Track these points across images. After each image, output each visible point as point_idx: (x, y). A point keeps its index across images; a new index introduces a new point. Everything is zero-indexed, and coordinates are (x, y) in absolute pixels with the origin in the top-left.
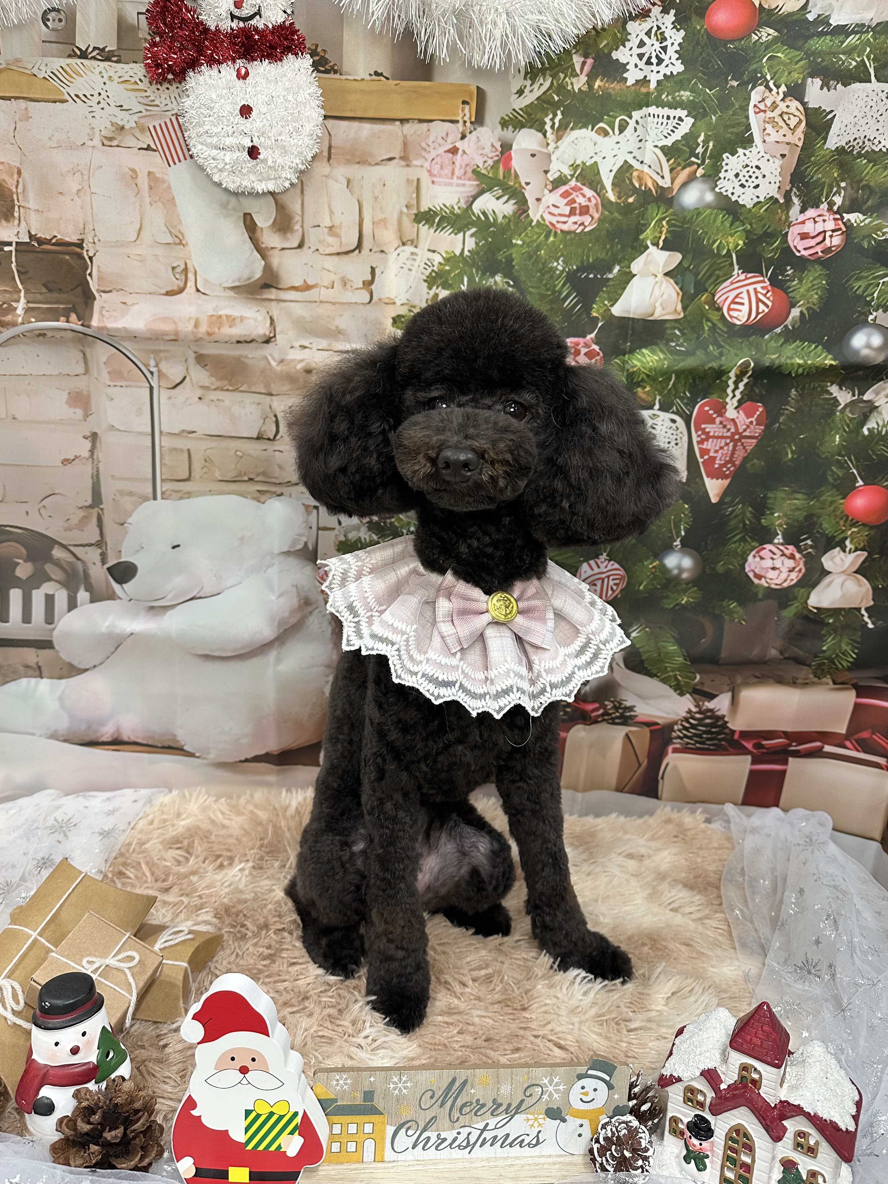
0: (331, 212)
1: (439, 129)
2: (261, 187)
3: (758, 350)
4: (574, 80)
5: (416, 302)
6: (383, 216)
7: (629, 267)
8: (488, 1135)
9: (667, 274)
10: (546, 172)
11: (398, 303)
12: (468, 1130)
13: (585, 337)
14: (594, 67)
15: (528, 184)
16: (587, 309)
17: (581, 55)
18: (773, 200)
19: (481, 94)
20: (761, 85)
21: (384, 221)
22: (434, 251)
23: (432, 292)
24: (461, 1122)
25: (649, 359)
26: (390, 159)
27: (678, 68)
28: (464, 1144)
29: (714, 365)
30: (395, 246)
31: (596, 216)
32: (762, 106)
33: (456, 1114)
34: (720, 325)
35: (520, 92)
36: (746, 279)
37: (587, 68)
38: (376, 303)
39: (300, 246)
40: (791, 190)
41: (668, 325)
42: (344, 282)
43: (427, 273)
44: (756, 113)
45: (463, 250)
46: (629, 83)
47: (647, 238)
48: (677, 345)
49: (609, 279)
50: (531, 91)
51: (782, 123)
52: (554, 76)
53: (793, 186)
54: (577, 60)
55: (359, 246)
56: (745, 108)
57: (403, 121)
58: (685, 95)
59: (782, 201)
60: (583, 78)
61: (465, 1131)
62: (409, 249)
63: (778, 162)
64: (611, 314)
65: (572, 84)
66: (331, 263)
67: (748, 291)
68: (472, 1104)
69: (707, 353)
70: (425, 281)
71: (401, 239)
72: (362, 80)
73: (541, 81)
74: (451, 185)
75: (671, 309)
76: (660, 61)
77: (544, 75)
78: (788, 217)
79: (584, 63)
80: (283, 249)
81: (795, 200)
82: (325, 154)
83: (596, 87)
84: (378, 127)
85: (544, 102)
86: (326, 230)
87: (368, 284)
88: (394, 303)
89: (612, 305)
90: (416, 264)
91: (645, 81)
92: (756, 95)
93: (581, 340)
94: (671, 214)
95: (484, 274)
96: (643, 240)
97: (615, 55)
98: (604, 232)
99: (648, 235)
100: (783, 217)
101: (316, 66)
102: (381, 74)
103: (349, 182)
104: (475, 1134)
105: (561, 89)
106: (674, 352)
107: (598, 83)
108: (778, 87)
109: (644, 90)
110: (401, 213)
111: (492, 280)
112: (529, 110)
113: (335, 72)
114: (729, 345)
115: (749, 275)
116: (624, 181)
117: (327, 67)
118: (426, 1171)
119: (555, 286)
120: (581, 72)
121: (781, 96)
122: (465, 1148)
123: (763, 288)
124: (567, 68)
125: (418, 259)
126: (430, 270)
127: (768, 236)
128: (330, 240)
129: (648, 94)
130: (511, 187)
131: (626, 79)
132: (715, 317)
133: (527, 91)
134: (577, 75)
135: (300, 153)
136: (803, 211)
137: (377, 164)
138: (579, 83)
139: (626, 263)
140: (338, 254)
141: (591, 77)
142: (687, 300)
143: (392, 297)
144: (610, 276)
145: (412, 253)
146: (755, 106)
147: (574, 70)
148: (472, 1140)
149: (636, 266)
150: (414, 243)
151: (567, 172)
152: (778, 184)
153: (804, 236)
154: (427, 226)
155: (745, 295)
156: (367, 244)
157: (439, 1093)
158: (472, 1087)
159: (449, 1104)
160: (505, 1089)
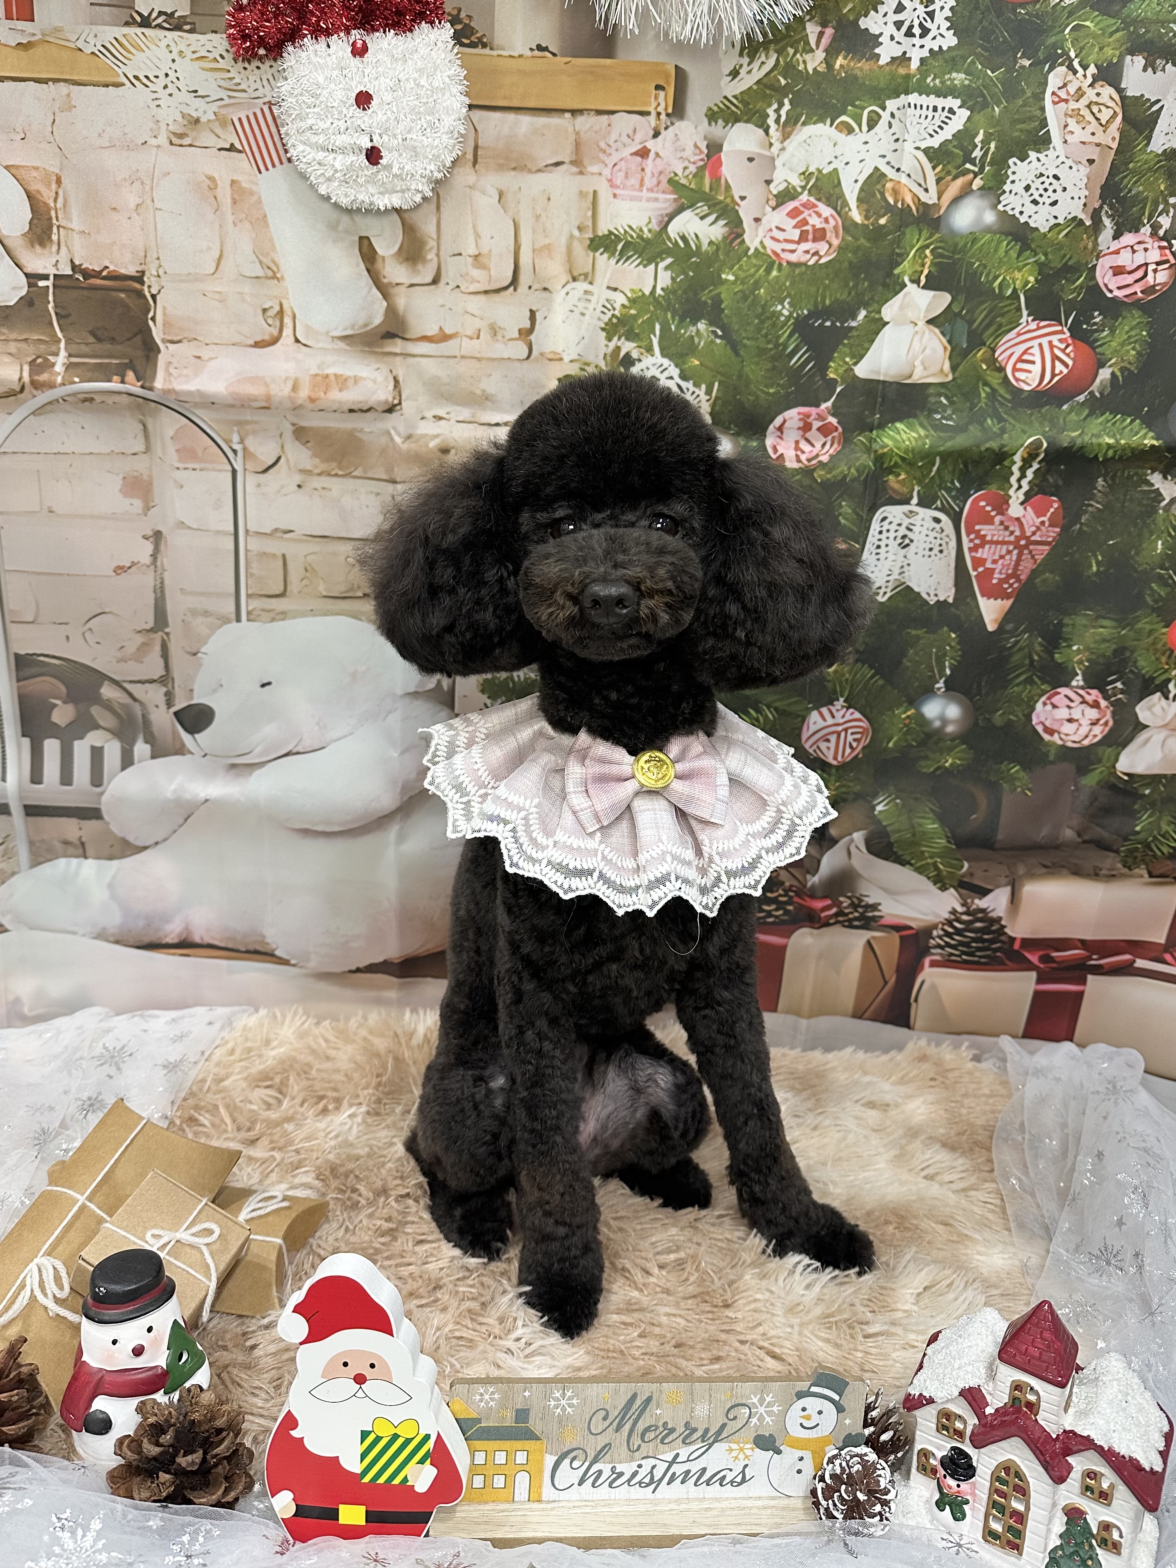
0: (477, 236)
1: (624, 123)
2: (383, 202)
3: (1053, 425)
4: (808, 57)
5: (591, 358)
6: (547, 242)
7: (879, 312)
8: (678, 1469)
9: (929, 322)
10: (768, 182)
11: (567, 359)
12: (652, 1462)
13: (818, 406)
14: (834, 39)
15: (743, 198)
16: (822, 368)
17: (817, 23)
18: (1077, 222)
19: (681, 76)
20: (1061, 64)
21: (548, 247)
22: (615, 289)
23: (612, 345)
24: (643, 1452)
25: (904, 436)
26: (557, 164)
27: (950, 40)
28: (647, 1480)
29: (994, 445)
30: (564, 281)
31: (836, 242)
32: (1063, 94)
33: (636, 1441)
34: (1002, 391)
35: (735, 74)
36: (1039, 328)
37: (825, 41)
38: (536, 359)
39: (435, 281)
40: (1101, 207)
41: (931, 391)
42: (494, 330)
43: (606, 318)
44: (1054, 103)
45: (654, 287)
46: (882, 62)
47: (904, 273)
48: (943, 418)
49: (851, 329)
50: (749, 72)
51: (1089, 117)
52: (780, 52)
53: (1104, 203)
54: (812, 30)
55: (514, 282)
56: (1039, 97)
57: (574, 112)
58: (959, 78)
59: (1088, 223)
60: (820, 55)
61: (648, 1464)
62: (582, 286)
63: (1084, 170)
64: (855, 376)
65: (804, 62)
66: (476, 304)
67: (1040, 345)
68: (657, 1428)
69: (984, 429)
70: (603, 329)
71: (571, 272)
72: (520, 56)
73: (763, 58)
74: (639, 199)
75: (936, 368)
76: (925, 32)
77: (767, 50)
78: (1096, 244)
79: (821, 35)
80: (412, 285)
81: (1107, 222)
82: (470, 156)
83: (837, 66)
84: (542, 121)
85: (766, 86)
86: (470, 260)
87: (526, 333)
88: (561, 359)
89: (856, 364)
90: (591, 306)
91: (904, 59)
92: (1055, 78)
93: (813, 411)
94: (937, 241)
95: (682, 320)
96: (899, 276)
97: (863, 23)
98: (846, 264)
99: (905, 269)
100: (1090, 245)
101: (457, 38)
102: (546, 49)
103: (501, 194)
104: (661, 1467)
105: (789, 69)
106: (938, 427)
107: (840, 61)
108: (1085, 68)
109: (902, 71)
110: (572, 237)
111: (694, 329)
112: (745, 97)
113: (484, 46)
114: (1014, 418)
115: (1043, 323)
116: (874, 195)
117: (473, 39)
118: (596, 1514)
119: (779, 337)
120: (818, 46)
121: (1090, 80)
122: (648, 1485)
123: (1061, 341)
124: (798, 42)
125: (594, 299)
126: (609, 314)
127: (1069, 270)
128: (475, 273)
129: (908, 77)
130: (721, 202)
131: (878, 56)
132: (994, 379)
133: (743, 72)
134: (812, 51)
135: (436, 157)
136: (1116, 237)
137: (539, 171)
138: (814, 61)
139: (875, 306)
140: (486, 292)
141: (831, 53)
142: (957, 356)
143: (559, 350)
144: (854, 324)
145: (586, 292)
146: (1053, 93)
147: (807, 43)
148: (658, 1475)
149: (888, 311)
150: (588, 277)
151: (796, 182)
152: (1083, 201)
153: (1118, 271)
154: (606, 255)
155: (1036, 351)
156: (525, 279)
157: (614, 1413)
158: (658, 1406)
159: (627, 1427)
160: (702, 1410)
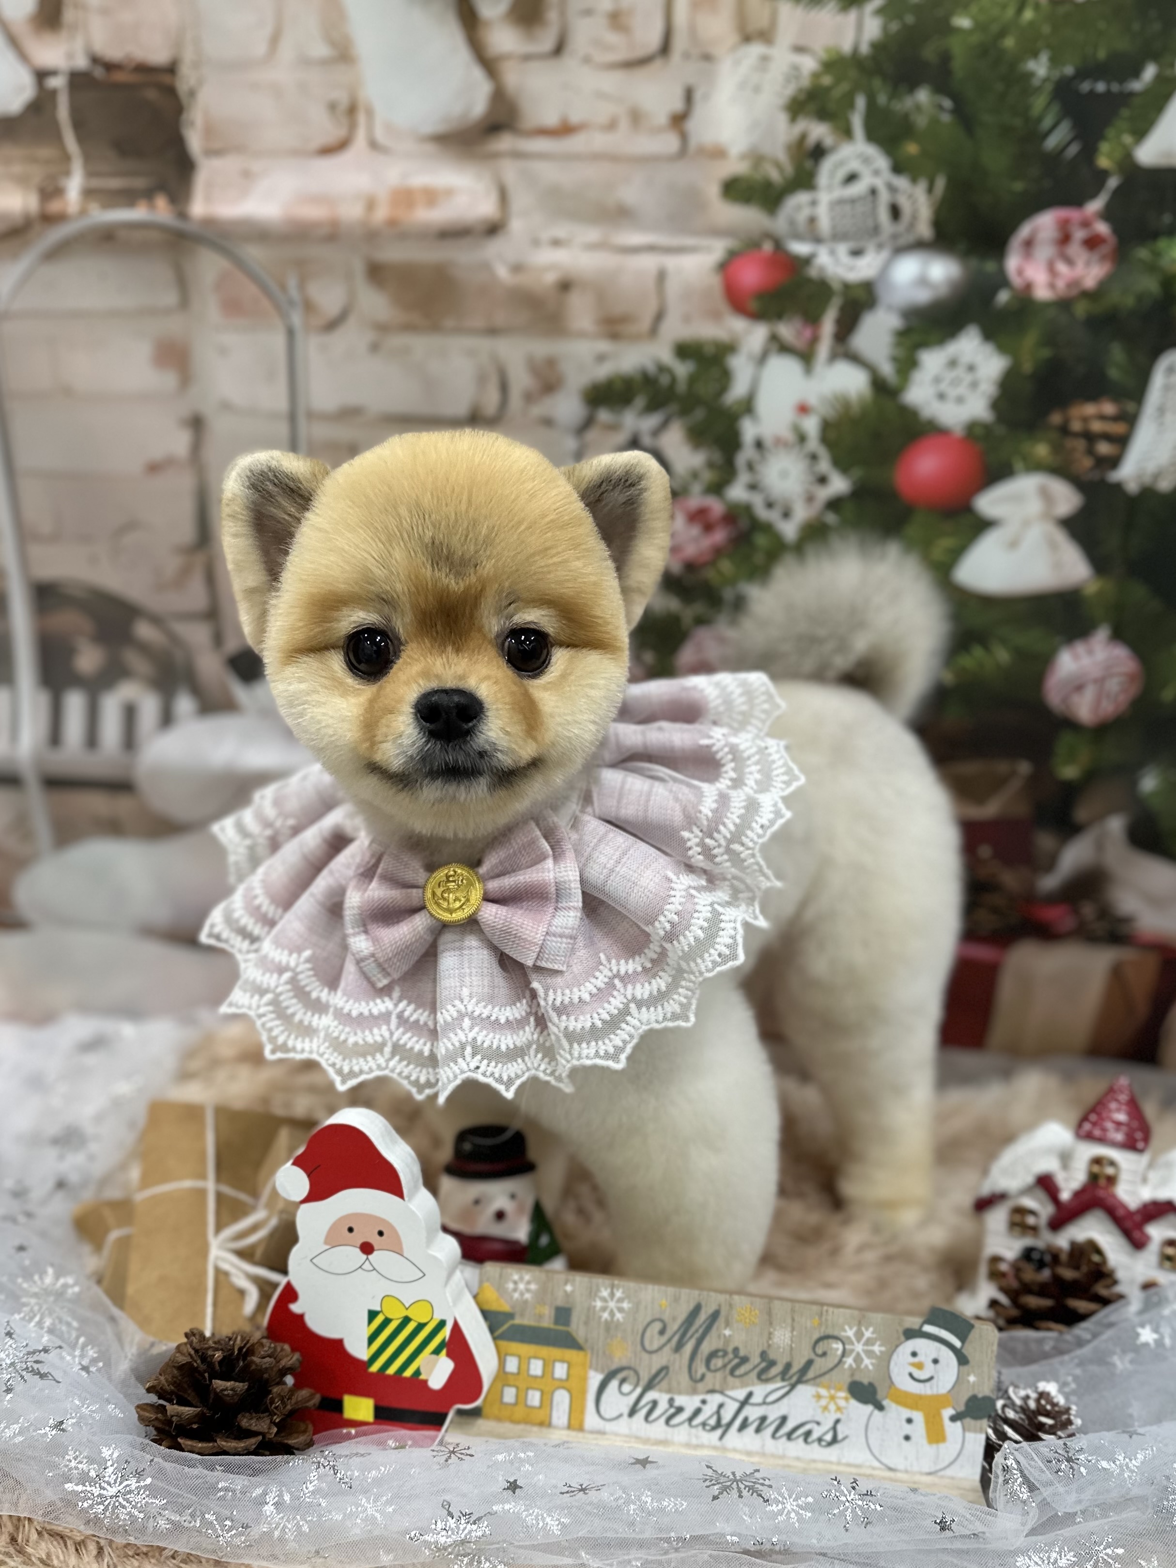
5: (767, 150)
7: (1173, 67)
8: (751, 1413)
11: (733, 155)
13: (1081, 207)
16: (1090, 154)
22: (803, 50)
23: (797, 130)
24: (709, 1383)
28: (713, 1422)
30: (731, 44)
33: (700, 1368)
38: (692, 156)
39: (558, 50)
42: (636, 118)
43: (789, 92)
45: (858, 42)
49: (1133, 93)
55: (665, 49)
61: (715, 1400)
62: (756, 49)
64: (1136, 164)
66: (611, 81)
68: (725, 1353)
70: (785, 108)
71: (742, 30)
80: (526, 57)
86: (605, 20)
87: (679, 120)
88: (726, 155)
89: (1137, 145)
90: (769, 77)
93: (1074, 214)
104: (731, 1406)
111: (911, 100)
122: (714, 1428)
125: (773, 66)
126: (794, 86)
128: (613, 38)
140: (627, 64)
143: (723, 142)
144: (1137, 86)
145: (762, 57)
148: (726, 1416)
150: (766, 36)
156: (679, 44)
157: (673, 1327)
158: (727, 1324)
159: (688, 1348)
160: (782, 1337)
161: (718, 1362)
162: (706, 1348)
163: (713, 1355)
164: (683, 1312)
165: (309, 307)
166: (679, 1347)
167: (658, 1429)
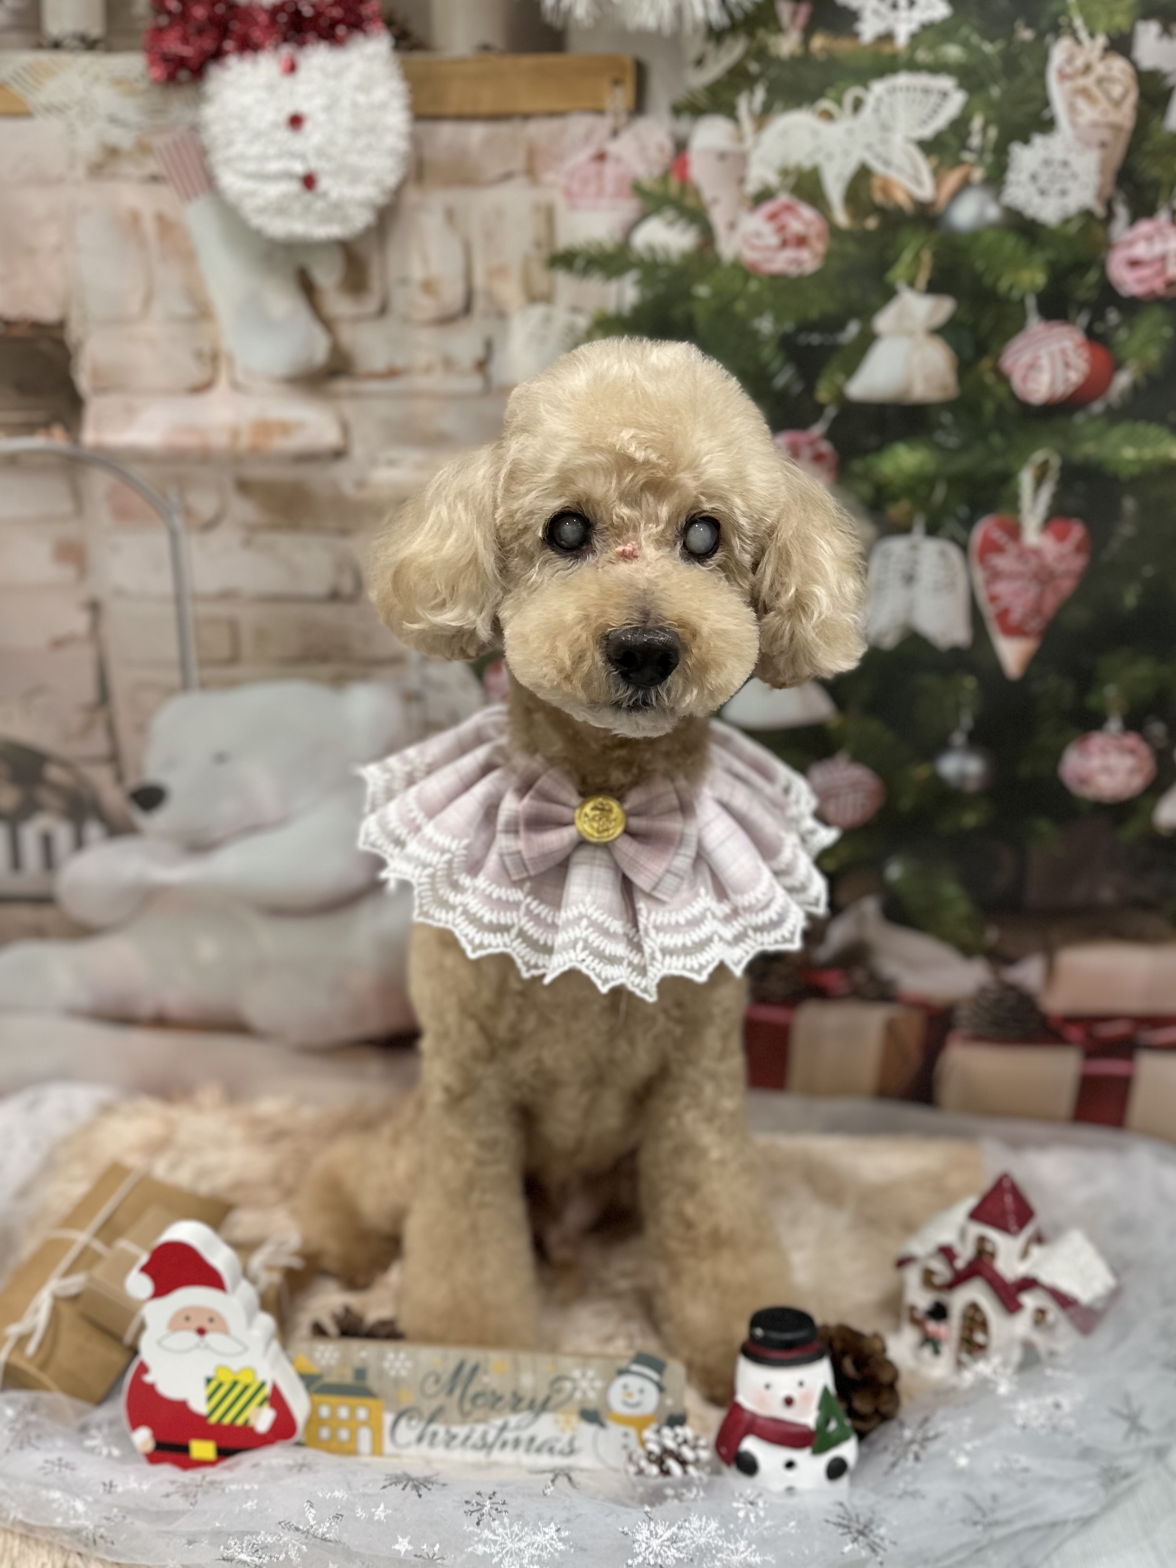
0: (426, 260)
1: (578, 124)
2: (322, 234)
4: (781, 39)
6: (500, 262)
7: (872, 323)
9: (932, 332)
10: (742, 182)
13: (807, 430)
14: (809, 17)
15: (714, 201)
16: (810, 390)
18: (1089, 214)
19: (641, 68)
20: (1065, 35)
21: (502, 268)
24: (475, 1416)
25: (906, 460)
26: (509, 175)
27: (941, 12)
28: (480, 1444)
30: (521, 304)
31: (820, 249)
32: (1069, 69)
33: (467, 1405)
34: (1008, 406)
35: (700, 62)
36: (1047, 330)
37: (799, 21)
38: (495, 392)
39: (381, 313)
40: (1115, 195)
41: (933, 409)
42: (448, 363)
44: (1060, 80)
45: (621, 305)
46: (865, 39)
47: (897, 277)
49: (841, 344)
50: (717, 59)
51: (1100, 94)
53: (1118, 189)
54: (785, 9)
55: (468, 308)
56: (1041, 74)
57: (523, 117)
58: (953, 51)
59: (1099, 213)
60: (795, 36)
62: (538, 311)
63: (1096, 155)
64: (847, 397)
65: (777, 45)
66: (427, 335)
68: (486, 1394)
71: (528, 293)
72: (464, 58)
73: (732, 45)
74: (599, 208)
75: (938, 384)
77: (735, 36)
78: (1109, 235)
79: (795, 12)
80: (356, 318)
81: (1120, 208)
83: (815, 47)
84: (489, 128)
85: (736, 74)
86: (419, 287)
87: (482, 365)
89: (846, 383)
91: (887, 37)
92: (1059, 52)
93: (802, 436)
94: (937, 242)
96: (891, 281)
98: (833, 275)
99: (898, 273)
100: (1102, 237)
101: (397, 43)
102: (491, 47)
103: (450, 215)
104: (493, 1433)
106: (939, 447)
107: (817, 42)
108: (1093, 38)
109: (886, 49)
110: (528, 255)
112: (714, 88)
113: (424, 48)
115: (1052, 324)
116: (861, 194)
117: (411, 41)
119: (761, 356)
120: (792, 27)
121: (1099, 51)
124: (770, 22)
125: (554, 323)
128: (425, 300)
129: (895, 55)
130: (689, 206)
131: (858, 35)
132: (999, 392)
133: (710, 60)
134: (786, 31)
135: (379, 180)
136: (1132, 224)
137: (491, 183)
138: (788, 44)
139: (867, 318)
140: (436, 322)
141: (808, 33)
142: (964, 368)
144: (844, 338)
145: (547, 313)
146: (1058, 69)
147: (780, 23)
148: (490, 1440)
149: (882, 322)
150: (547, 298)
151: (774, 180)
152: (1095, 188)
153: (1135, 263)
154: (566, 274)
156: (479, 305)
157: (446, 1377)
158: (486, 1372)
159: (458, 1392)
160: (527, 1381)
161: (480, 1401)
162: (472, 1390)
163: (476, 1396)
164: (452, 1366)
165: (188, 512)
166: (451, 1391)
167: (439, 1452)
